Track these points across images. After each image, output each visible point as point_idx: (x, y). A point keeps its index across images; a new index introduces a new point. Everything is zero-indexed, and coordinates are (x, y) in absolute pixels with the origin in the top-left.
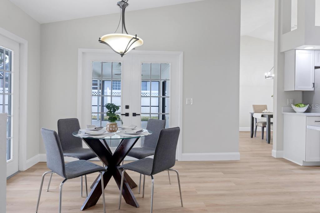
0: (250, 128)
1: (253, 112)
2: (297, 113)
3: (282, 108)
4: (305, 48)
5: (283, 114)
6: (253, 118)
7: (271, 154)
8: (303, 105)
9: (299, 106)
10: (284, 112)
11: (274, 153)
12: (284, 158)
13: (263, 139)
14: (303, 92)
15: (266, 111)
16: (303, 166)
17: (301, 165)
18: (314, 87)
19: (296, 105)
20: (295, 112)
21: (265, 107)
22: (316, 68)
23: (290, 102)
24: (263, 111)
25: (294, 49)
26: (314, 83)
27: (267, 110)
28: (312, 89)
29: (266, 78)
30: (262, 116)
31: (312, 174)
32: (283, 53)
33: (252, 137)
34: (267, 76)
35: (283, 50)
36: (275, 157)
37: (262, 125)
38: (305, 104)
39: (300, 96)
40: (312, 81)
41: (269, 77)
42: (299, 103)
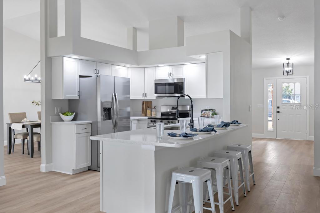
0: (7, 141)
1: (9, 122)
2: (64, 122)
3: (51, 117)
4: (72, 57)
5: (52, 124)
6: (10, 129)
7: (40, 169)
8: (70, 113)
9: (67, 114)
10: (52, 121)
11: (43, 167)
12: (53, 170)
13: (23, 153)
14: (70, 100)
15: (25, 120)
16: (73, 174)
17: (71, 174)
18: (79, 95)
19: (63, 114)
20: (63, 121)
21: (24, 115)
22: (81, 76)
23: (58, 111)
24: (23, 121)
25: (62, 56)
26: (79, 92)
27: (26, 118)
28: (78, 98)
29: (25, 81)
30: (23, 126)
31: (82, 180)
32: (50, 58)
33: (10, 153)
34: (26, 80)
35: (50, 55)
36: (44, 171)
37: (22, 137)
38: (72, 113)
39: (66, 104)
40: (77, 90)
41: (29, 80)
42: (66, 112)
